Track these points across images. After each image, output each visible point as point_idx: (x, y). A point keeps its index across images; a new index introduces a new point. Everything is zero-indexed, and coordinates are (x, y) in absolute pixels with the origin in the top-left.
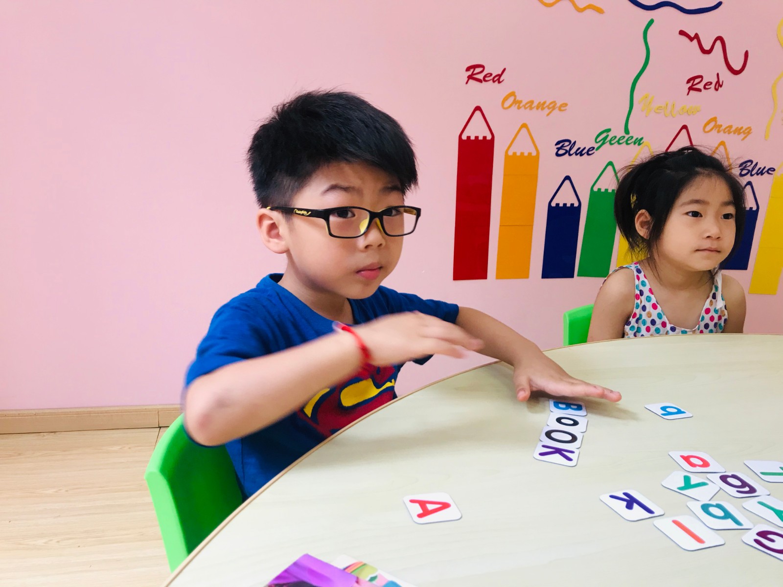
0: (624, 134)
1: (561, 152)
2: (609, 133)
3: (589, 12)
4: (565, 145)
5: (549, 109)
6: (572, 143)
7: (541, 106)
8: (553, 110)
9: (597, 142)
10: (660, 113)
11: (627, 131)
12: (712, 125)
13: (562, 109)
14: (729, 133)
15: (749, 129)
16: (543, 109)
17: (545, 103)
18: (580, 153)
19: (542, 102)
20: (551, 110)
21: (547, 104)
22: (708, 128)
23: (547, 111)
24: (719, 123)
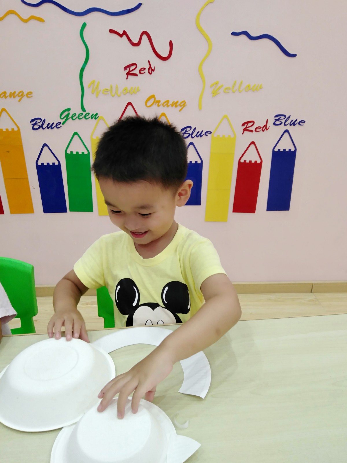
0: (82, 112)
1: (36, 127)
2: (70, 112)
3: (33, 22)
4: (37, 122)
5: (19, 97)
6: (43, 120)
7: (13, 95)
8: (22, 97)
9: (62, 119)
10: (108, 94)
11: (83, 109)
12: (152, 101)
13: (29, 96)
14: (168, 106)
15: (184, 101)
16: (14, 97)
17: (15, 92)
18: (50, 127)
19: (13, 92)
20: (21, 97)
21: (17, 93)
22: (149, 104)
23: (18, 99)
24: (157, 99)
